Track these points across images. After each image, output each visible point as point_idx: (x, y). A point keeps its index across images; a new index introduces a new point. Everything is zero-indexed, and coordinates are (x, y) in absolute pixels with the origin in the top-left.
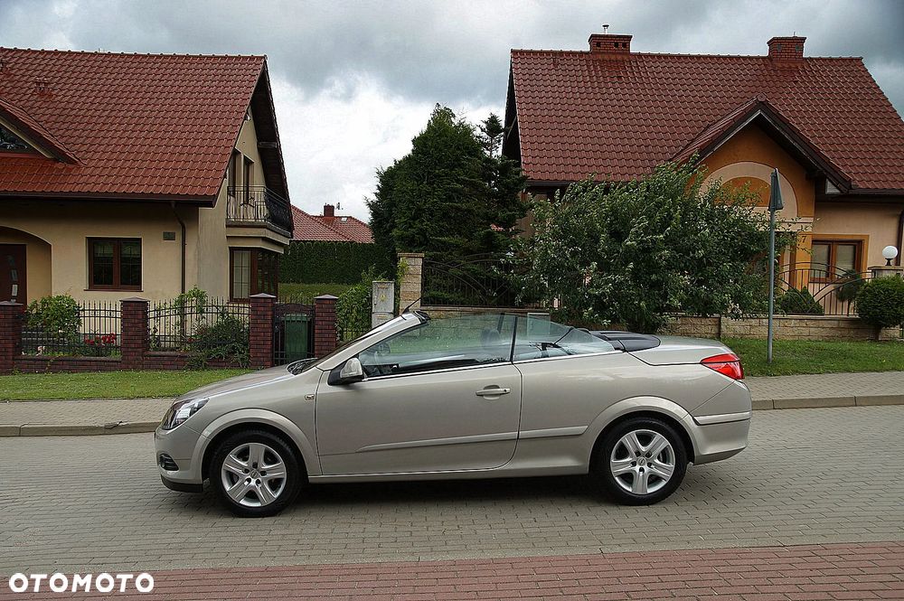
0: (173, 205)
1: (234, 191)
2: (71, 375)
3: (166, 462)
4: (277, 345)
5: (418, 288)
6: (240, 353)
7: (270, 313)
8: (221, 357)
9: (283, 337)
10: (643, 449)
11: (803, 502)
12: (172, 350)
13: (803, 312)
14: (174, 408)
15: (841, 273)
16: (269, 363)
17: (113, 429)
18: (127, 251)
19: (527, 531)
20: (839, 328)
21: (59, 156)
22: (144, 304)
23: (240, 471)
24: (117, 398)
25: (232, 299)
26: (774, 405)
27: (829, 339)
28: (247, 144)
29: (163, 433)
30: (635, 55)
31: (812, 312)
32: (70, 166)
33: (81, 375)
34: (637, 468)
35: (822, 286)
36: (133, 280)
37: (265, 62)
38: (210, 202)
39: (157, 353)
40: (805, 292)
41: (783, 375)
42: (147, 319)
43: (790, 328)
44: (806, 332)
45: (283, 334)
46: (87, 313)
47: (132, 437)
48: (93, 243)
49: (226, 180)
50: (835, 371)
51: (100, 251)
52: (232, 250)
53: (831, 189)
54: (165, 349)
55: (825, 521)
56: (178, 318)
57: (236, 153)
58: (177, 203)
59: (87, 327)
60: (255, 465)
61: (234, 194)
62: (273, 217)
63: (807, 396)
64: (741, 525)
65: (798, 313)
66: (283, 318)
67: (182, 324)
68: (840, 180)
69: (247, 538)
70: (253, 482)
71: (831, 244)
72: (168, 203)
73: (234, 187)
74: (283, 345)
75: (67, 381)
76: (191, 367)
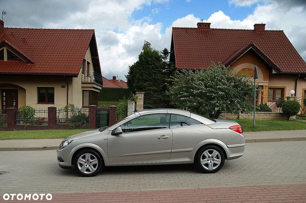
0: (65, 77)
1: (84, 72)
2: (32, 131)
3: (60, 159)
4: (97, 121)
5: (142, 103)
6: (86, 124)
7: (95, 111)
8: (80, 125)
9: (99, 119)
10: (210, 155)
11: (263, 172)
12: (64, 123)
13: (265, 111)
14: (63, 142)
15: (277, 99)
16: (95, 127)
17: (45, 148)
18: (50, 91)
19: (175, 181)
20: (276, 116)
21: (29, 61)
22: (55, 108)
23: (83, 163)
24: (46, 138)
25: (83, 107)
26: (255, 141)
27: (274, 120)
28: (88, 57)
29: (59, 150)
30: (212, 29)
31: (268, 111)
32: (32, 65)
33: (35, 131)
34: (209, 162)
35: (271, 103)
36: (51, 101)
37: (94, 31)
38: (76, 76)
39: (59, 124)
40: (266, 104)
41: (259, 131)
42: (56, 113)
43: (261, 116)
44: (266, 117)
45: (99, 118)
46: (37, 111)
47: (51, 151)
48: (39, 89)
49: (81, 69)
50: (275, 130)
51: (41, 91)
52: (83, 91)
53: (274, 72)
54: (61, 123)
55: (269, 178)
56: (66, 113)
57: (85, 60)
58: (66, 76)
59: (37, 115)
60: (88, 160)
61: (84, 73)
62: (96, 80)
63: (266, 138)
64: (243, 179)
65: (263, 111)
66: (99, 113)
67: (67, 114)
68: (277, 69)
69: (87, 184)
70: (88, 166)
71: (274, 89)
72: (63, 76)
73: (84, 71)
74: (99, 122)
75: (31, 133)
76: (70, 129)
